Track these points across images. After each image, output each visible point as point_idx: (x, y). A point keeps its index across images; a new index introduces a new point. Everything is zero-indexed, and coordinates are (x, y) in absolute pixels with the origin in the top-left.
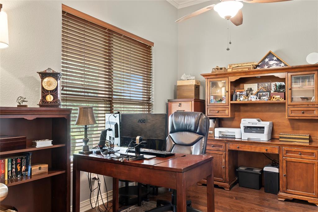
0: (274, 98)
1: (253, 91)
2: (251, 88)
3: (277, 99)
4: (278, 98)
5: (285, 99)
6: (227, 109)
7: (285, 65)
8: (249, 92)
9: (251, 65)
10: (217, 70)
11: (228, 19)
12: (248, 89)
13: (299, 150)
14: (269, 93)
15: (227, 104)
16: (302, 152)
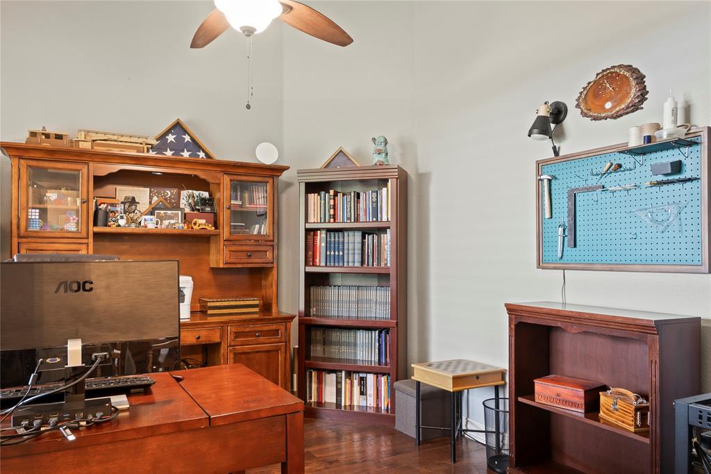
0: (195, 224)
1: (138, 205)
2: (133, 198)
3: (201, 227)
4: (201, 223)
5: (216, 228)
6: (85, 246)
7: (208, 155)
8: (129, 206)
9: (141, 144)
10: (43, 137)
11: (249, 35)
12: (125, 199)
13: (256, 329)
14: (180, 212)
15: (84, 235)
16: (262, 331)
